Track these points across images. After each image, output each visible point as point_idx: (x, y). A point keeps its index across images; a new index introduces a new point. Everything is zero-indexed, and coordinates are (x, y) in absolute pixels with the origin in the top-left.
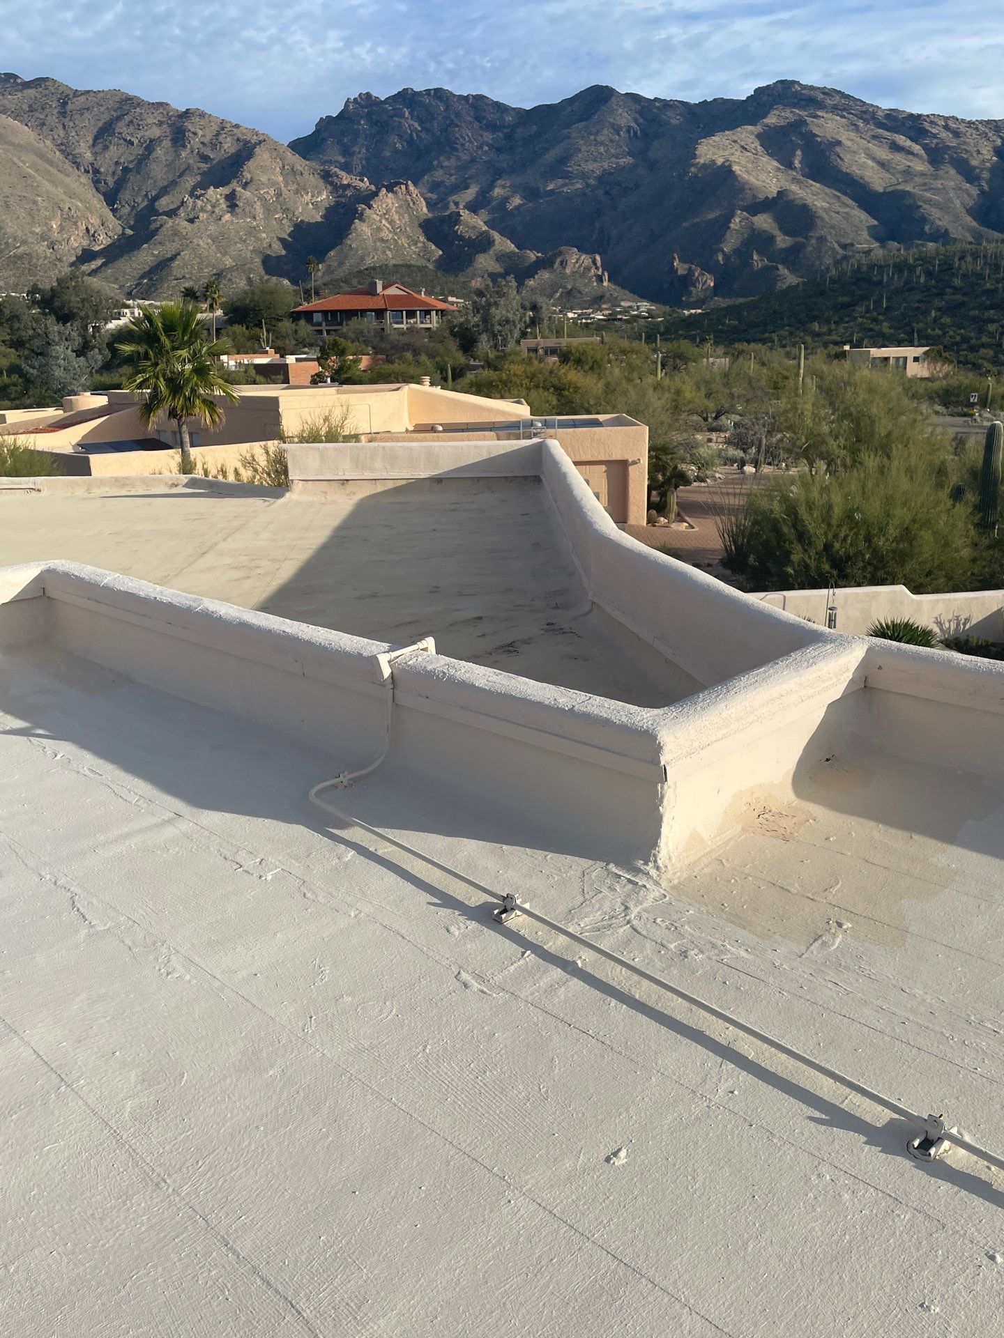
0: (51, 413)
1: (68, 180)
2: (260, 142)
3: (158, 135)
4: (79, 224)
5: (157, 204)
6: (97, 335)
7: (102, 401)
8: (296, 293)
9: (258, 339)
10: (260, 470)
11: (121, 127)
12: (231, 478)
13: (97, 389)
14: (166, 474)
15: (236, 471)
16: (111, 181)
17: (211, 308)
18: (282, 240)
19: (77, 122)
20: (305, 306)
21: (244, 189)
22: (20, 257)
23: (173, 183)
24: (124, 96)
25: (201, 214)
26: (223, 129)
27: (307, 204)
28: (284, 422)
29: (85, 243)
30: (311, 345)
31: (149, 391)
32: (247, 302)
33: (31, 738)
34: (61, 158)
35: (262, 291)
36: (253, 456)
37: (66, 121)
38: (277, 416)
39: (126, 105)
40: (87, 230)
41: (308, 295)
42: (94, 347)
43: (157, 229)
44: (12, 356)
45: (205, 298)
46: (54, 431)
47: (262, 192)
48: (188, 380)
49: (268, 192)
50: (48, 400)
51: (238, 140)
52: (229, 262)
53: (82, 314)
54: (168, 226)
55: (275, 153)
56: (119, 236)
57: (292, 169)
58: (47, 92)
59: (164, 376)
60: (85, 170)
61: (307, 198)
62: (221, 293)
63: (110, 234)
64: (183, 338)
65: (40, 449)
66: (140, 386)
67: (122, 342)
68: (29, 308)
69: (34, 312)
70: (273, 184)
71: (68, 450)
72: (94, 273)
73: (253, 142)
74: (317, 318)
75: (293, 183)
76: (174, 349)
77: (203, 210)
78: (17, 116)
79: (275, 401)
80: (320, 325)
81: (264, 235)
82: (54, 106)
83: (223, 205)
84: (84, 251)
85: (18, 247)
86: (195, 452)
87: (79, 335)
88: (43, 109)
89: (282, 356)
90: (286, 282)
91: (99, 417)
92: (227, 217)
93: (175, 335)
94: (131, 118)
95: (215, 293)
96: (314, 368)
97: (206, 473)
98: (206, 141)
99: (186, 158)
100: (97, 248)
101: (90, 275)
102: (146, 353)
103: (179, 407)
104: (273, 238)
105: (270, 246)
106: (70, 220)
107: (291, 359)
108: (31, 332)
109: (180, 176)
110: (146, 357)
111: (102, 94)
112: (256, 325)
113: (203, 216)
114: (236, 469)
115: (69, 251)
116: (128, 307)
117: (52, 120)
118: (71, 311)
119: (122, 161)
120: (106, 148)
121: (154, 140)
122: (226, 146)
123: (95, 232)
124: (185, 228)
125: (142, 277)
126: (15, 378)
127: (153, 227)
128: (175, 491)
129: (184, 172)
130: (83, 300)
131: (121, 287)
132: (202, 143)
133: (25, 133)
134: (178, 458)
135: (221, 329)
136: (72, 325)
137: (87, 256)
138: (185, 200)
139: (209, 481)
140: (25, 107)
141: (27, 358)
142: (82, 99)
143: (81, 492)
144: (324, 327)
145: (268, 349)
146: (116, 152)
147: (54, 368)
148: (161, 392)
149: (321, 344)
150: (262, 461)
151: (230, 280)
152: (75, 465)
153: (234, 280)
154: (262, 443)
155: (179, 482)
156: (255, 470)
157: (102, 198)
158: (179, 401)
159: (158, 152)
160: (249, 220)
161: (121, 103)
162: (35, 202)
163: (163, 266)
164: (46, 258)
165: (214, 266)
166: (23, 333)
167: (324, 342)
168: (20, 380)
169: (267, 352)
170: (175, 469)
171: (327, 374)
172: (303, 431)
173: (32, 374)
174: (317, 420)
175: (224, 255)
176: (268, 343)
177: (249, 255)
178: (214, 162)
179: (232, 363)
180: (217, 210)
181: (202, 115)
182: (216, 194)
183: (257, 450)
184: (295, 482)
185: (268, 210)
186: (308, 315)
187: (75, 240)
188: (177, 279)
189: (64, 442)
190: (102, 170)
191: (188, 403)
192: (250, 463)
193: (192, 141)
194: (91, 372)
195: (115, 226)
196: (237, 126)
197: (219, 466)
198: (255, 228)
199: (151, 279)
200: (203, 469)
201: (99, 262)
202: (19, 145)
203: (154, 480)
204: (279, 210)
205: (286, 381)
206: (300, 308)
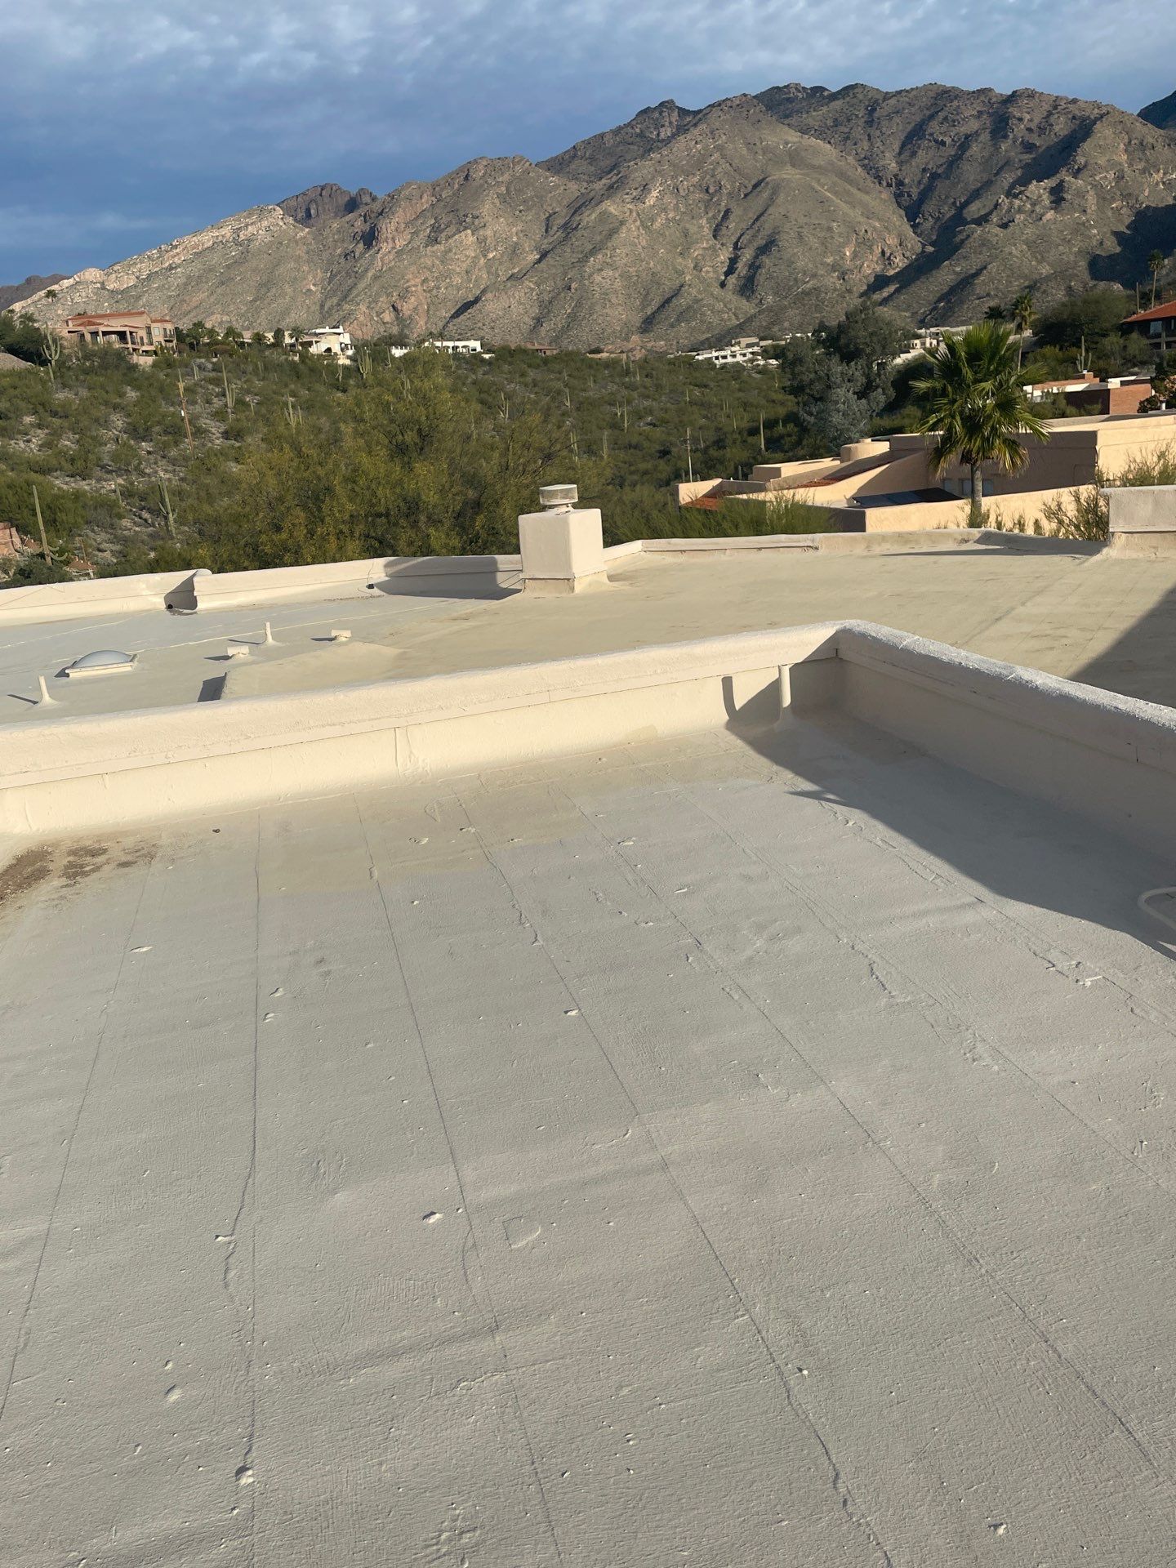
0: (828, 464)
1: (866, 198)
2: (1102, 117)
3: (976, 128)
4: (875, 247)
5: (965, 211)
6: (882, 372)
7: (883, 447)
8: (1130, 298)
9: (1073, 361)
10: (1067, 521)
11: (934, 127)
12: (1030, 531)
13: (877, 434)
14: (952, 527)
15: (1037, 523)
16: (915, 192)
17: (1019, 328)
18: (1117, 234)
19: (884, 129)
20: (1141, 314)
21: (1075, 177)
22: (806, 293)
23: (988, 184)
24: (941, 89)
25: (1018, 216)
26: (1055, 107)
27: (1157, 184)
28: (1101, 462)
29: (878, 268)
30: (1143, 363)
31: (941, 433)
32: (1065, 317)
33: (823, 803)
34: (863, 174)
35: (1085, 302)
36: (1059, 505)
37: (872, 131)
38: (1093, 454)
39: (942, 99)
40: (883, 253)
41: (1145, 300)
42: (877, 387)
43: (962, 241)
44: (790, 404)
45: (1013, 317)
46: (828, 484)
47: (1097, 178)
48: (990, 417)
49: (1106, 177)
50: (822, 451)
51: (1074, 118)
52: (1045, 270)
53: (868, 351)
54: (975, 235)
55: (1120, 127)
56: (917, 255)
57: (1141, 144)
58: (855, 100)
59: (961, 413)
60: (888, 183)
61: (1157, 177)
62: (1033, 309)
63: (908, 254)
64: (988, 368)
65: (819, 505)
66: (933, 428)
67: (915, 379)
68: (813, 349)
69: (818, 352)
70: (1112, 164)
71: (843, 505)
72: (884, 302)
73: (1092, 117)
74: (1156, 327)
75: (1140, 159)
76: (977, 381)
77: (1020, 210)
78: (820, 134)
79: (1093, 436)
80: (1159, 336)
81: (1095, 231)
82: (860, 116)
83: (1046, 200)
84: (877, 277)
85: (808, 282)
86: (987, 503)
87: (864, 374)
88: (849, 121)
89: (1103, 380)
90: (1117, 287)
91: (879, 466)
92: (1050, 215)
93: (980, 365)
94: (946, 114)
95: (1026, 310)
96: (1146, 391)
97: (999, 526)
98: (1033, 126)
99: (1006, 151)
100: (892, 273)
101: (881, 304)
102: (944, 389)
103: (975, 449)
104: (1105, 233)
105: (1101, 243)
106: (865, 244)
107: (1114, 383)
108: (812, 376)
109: (996, 174)
110: (944, 394)
111: (914, 93)
112: (1074, 345)
113: (1019, 218)
114: (1037, 521)
115: (860, 280)
116: (918, 337)
117: (858, 132)
118: (857, 349)
119: (930, 167)
120: (914, 154)
121: (970, 136)
122: (1057, 128)
123: (891, 254)
124: (997, 235)
125: (939, 300)
126: (790, 427)
127: (958, 239)
128: (964, 547)
129: (1001, 169)
130: (872, 334)
131: (914, 314)
132: (1028, 129)
133: (825, 151)
134: (968, 509)
135: (1028, 353)
136: (856, 363)
137: (880, 282)
138: (1000, 201)
139: (1002, 535)
140: (830, 123)
141: (805, 404)
142: (893, 101)
143: (860, 550)
144: (1164, 339)
145: (1085, 372)
146: (926, 157)
147: (833, 413)
148: (956, 433)
149: (1158, 360)
150: (1070, 510)
151: (1044, 292)
152: (849, 520)
153: (1049, 291)
154: (1072, 489)
155: (971, 537)
156: (1061, 522)
157: (903, 213)
158: (975, 443)
159: (975, 149)
160: (1076, 215)
161: (936, 99)
162: (830, 229)
163: (966, 283)
164: (835, 290)
165: (1026, 277)
166: (805, 378)
167: (1162, 358)
168: (796, 430)
169: (1083, 377)
170: (964, 523)
171: (1162, 398)
172: (1129, 471)
173: (809, 422)
174: (1150, 457)
175: (1039, 262)
176: (1086, 365)
177: (1072, 258)
178: (1041, 150)
179: (1037, 393)
180: (1038, 209)
181: (1031, 95)
182: (1039, 190)
183: (1066, 498)
184: (1117, 535)
185: (1103, 198)
186: (1143, 326)
187: (868, 266)
188: (979, 299)
189: (837, 495)
190: (907, 181)
191: (986, 445)
192: (1054, 513)
193: (1016, 130)
194: (871, 416)
195: (914, 243)
196: (1074, 101)
197: (1017, 517)
198: (1084, 224)
199: (949, 301)
200: (997, 521)
201: (892, 288)
202: (820, 167)
203: (942, 535)
204: (1117, 197)
205: (1105, 410)
206: (1134, 318)
